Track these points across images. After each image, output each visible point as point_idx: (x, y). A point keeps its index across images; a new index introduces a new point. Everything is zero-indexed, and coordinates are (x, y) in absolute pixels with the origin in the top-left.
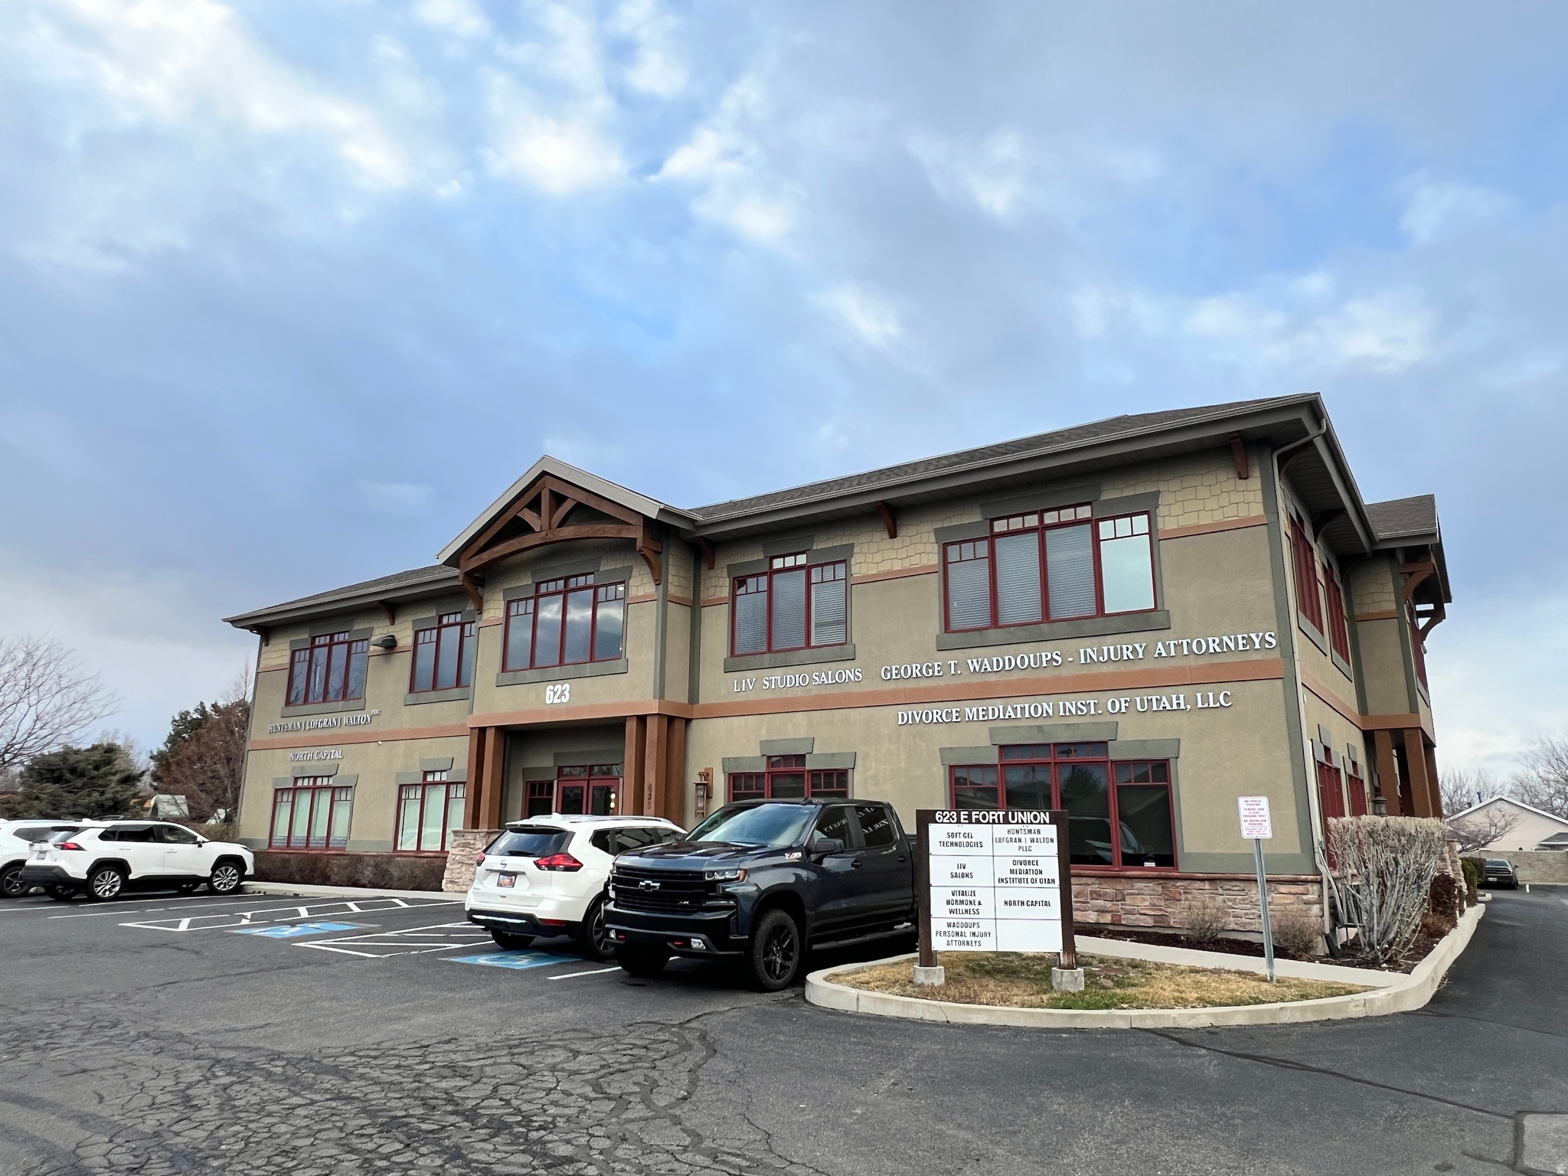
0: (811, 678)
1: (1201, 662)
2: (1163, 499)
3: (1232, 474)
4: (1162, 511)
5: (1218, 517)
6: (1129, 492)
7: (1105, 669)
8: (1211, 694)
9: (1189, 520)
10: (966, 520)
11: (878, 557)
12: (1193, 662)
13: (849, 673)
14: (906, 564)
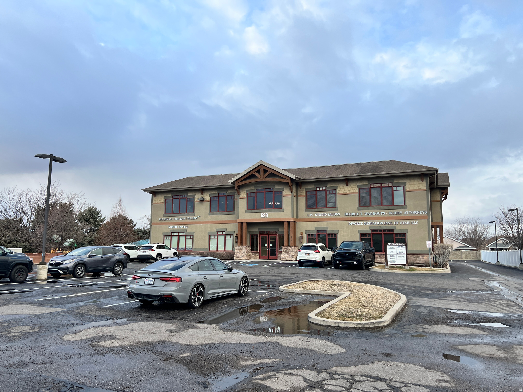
0: (327, 214)
1: (413, 215)
2: (407, 184)
3: (420, 180)
4: (406, 186)
5: (417, 188)
6: (400, 182)
7: (394, 216)
8: (414, 222)
9: (412, 188)
10: (365, 184)
11: (344, 190)
12: (411, 215)
13: (337, 214)
14: (350, 192)
